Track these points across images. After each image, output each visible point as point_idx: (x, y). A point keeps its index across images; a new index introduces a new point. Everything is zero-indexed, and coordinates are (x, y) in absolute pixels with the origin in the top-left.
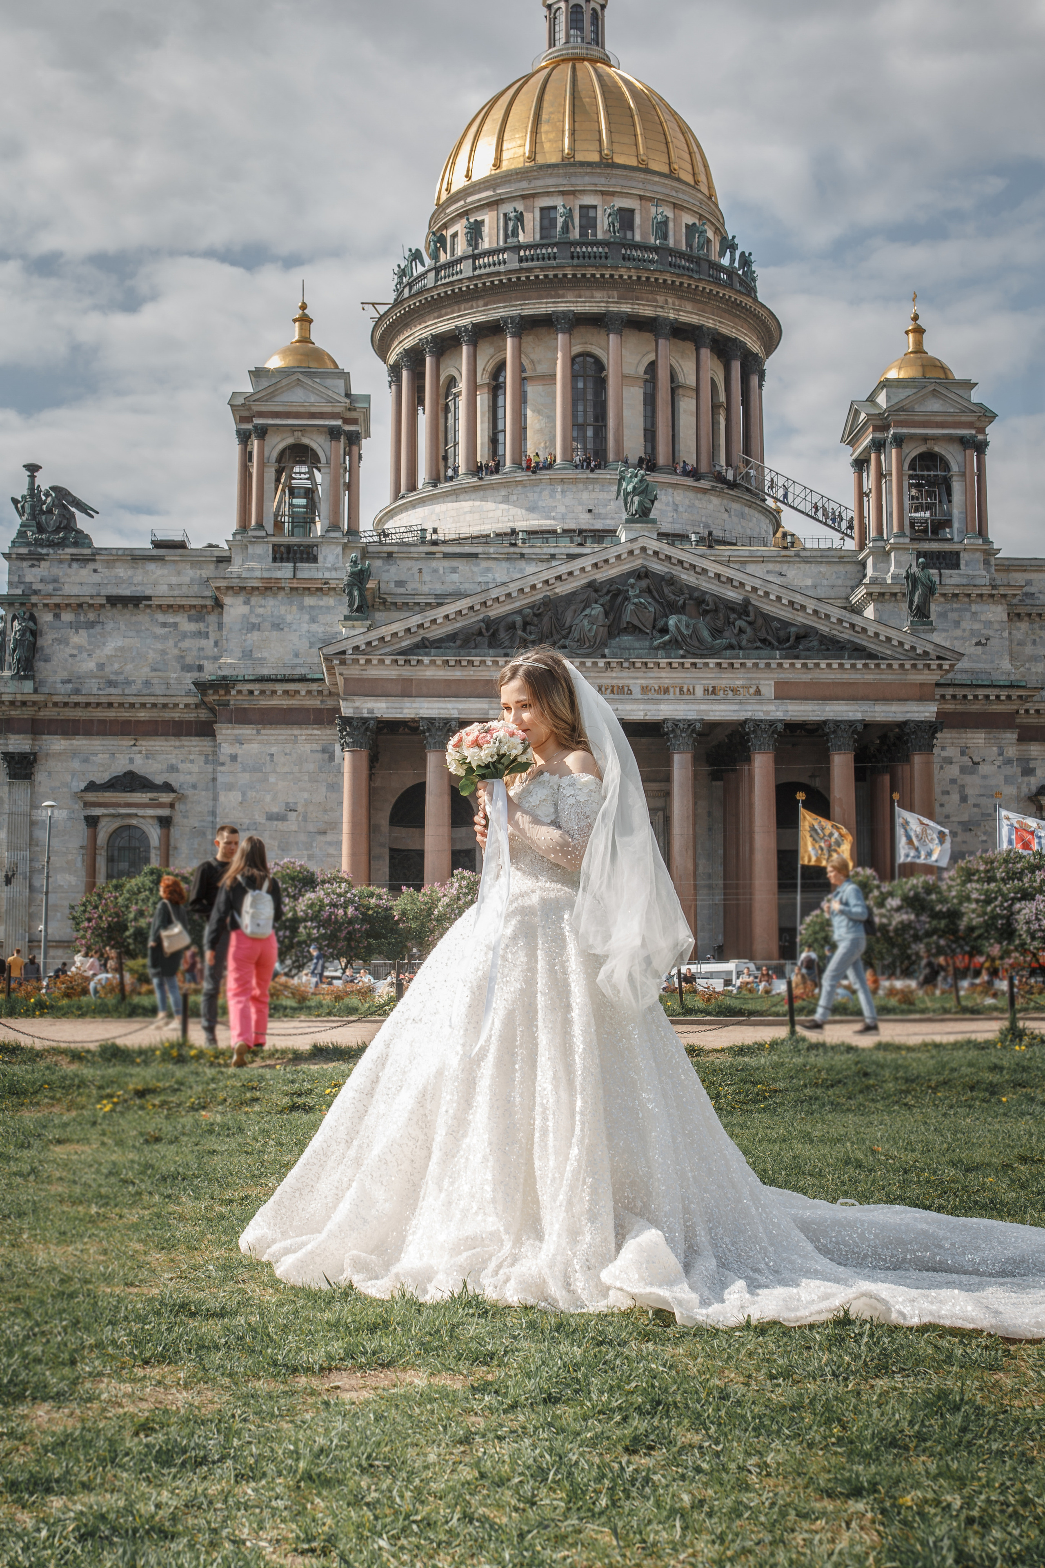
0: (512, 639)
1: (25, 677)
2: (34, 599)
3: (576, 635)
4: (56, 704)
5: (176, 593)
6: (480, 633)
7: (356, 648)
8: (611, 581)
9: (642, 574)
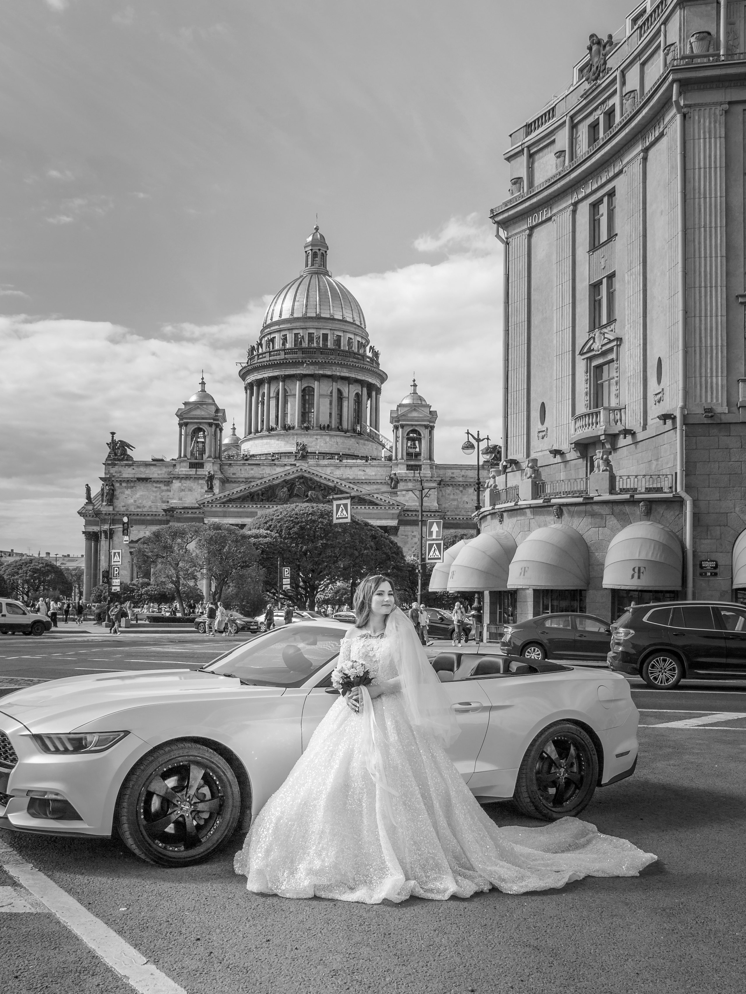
0: (258, 498)
1: (110, 505)
2: (113, 479)
3: (278, 498)
4: (120, 514)
5: (160, 477)
6: (248, 497)
7: (208, 502)
8: (291, 479)
9: (302, 477)
